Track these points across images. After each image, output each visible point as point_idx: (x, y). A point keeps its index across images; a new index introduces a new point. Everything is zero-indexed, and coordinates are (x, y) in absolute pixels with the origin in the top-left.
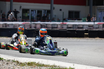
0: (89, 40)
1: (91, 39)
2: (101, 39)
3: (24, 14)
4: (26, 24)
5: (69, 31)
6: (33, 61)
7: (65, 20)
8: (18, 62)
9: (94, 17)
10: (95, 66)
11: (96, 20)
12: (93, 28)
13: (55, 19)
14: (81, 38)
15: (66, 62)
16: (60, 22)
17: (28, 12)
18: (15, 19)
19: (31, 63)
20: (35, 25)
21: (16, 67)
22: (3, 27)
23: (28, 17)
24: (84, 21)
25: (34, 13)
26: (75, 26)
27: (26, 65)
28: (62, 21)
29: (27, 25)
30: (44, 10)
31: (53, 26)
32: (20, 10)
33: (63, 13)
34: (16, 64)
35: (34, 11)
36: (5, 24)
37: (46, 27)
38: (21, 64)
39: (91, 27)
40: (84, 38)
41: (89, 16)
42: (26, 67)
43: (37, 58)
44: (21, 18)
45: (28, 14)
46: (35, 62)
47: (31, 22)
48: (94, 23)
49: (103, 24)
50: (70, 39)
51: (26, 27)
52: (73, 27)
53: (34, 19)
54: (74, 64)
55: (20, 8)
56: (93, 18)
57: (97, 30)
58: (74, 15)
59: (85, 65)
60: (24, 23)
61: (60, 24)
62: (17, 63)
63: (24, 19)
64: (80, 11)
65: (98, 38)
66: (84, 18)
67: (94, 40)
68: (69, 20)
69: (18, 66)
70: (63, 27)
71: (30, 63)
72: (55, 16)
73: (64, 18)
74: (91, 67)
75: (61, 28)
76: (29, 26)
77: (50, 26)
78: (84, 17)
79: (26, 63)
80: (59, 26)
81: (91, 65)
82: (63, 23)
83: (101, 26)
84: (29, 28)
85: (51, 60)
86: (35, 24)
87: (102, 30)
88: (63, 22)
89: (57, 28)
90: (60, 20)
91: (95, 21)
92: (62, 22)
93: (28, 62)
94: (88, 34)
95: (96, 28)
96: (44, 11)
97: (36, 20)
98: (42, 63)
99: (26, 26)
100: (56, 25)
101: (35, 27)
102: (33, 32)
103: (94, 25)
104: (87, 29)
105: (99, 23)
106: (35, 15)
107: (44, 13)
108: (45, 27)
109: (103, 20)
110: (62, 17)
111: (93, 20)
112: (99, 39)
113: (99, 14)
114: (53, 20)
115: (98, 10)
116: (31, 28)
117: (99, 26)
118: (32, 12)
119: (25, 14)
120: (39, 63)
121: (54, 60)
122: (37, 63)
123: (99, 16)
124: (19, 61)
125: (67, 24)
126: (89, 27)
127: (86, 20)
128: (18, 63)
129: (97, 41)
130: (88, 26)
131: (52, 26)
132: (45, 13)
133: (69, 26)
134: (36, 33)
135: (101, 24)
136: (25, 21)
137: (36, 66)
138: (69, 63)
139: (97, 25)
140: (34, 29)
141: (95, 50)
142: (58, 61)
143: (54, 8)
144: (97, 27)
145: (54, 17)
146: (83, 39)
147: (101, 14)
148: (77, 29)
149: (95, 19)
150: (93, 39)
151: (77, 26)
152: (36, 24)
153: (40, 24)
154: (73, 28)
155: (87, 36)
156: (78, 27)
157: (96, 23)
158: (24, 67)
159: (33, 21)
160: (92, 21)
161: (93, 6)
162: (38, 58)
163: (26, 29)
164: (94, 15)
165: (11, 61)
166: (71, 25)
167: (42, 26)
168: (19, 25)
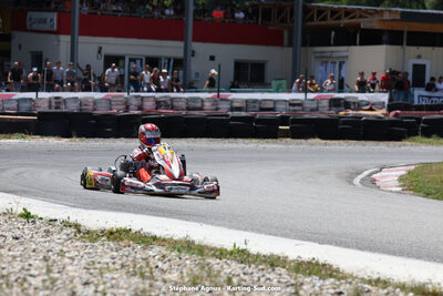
0: (291, 144)
1: (297, 144)
2: (324, 141)
5: (234, 118)
6: (123, 226)
12: (304, 110)
14: (270, 140)
17: (121, 63)
19: (118, 231)
20: (140, 102)
22: (50, 107)
24: (277, 91)
26: (253, 104)
27: (103, 239)
29: (116, 101)
30: (166, 58)
31: (192, 104)
32: (98, 58)
35: (138, 62)
36: (57, 98)
37: (170, 106)
38: (87, 236)
39: (296, 108)
40: (278, 141)
42: (103, 244)
45: (122, 70)
46: (130, 230)
48: (306, 96)
49: (329, 98)
50: (237, 143)
51: (113, 107)
52: (247, 106)
55: (99, 52)
57: (315, 115)
58: (249, 72)
60: (107, 96)
61: (209, 99)
62: (75, 230)
64: (266, 61)
65: (318, 140)
66: (278, 82)
67: (304, 146)
69: (78, 243)
70: (219, 106)
71: (115, 230)
72: (197, 74)
75: (213, 109)
76: (123, 105)
77: (183, 105)
78: (276, 79)
79: (102, 232)
80: (207, 105)
82: (218, 96)
83: (325, 103)
84: (124, 112)
86: (139, 98)
87: (327, 117)
88: (218, 92)
89: (201, 109)
92: (215, 92)
93: (108, 227)
94: (288, 127)
95: (312, 110)
98: (150, 231)
99: (113, 103)
100: (200, 100)
101: (140, 108)
103: (305, 102)
105: (318, 96)
107: (166, 65)
108: (168, 106)
112: (320, 144)
113: (320, 71)
114: (190, 87)
115: (316, 57)
116: (127, 109)
117: (318, 103)
120: (142, 232)
122: (136, 232)
125: (230, 98)
126: (292, 108)
128: (79, 231)
129: (314, 148)
130: (288, 104)
131: (187, 104)
132: (168, 66)
133: (236, 105)
135: (324, 99)
137: (131, 243)
139: (313, 100)
140: (136, 112)
143: (193, 54)
144: (314, 106)
145: (193, 77)
146: (274, 143)
147: (326, 69)
148: (259, 114)
150: (303, 141)
151: (257, 105)
152: (142, 98)
153: (153, 97)
154: (246, 112)
155: (285, 135)
156: (261, 106)
157: (311, 96)
161: (303, 49)
163: (115, 111)
165: (58, 223)
166: (242, 101)
167: (158, 103)
168: (95, 102)
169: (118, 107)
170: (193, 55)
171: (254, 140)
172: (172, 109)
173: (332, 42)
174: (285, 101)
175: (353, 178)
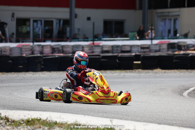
0: (142, 73)
1: (146, 73)
2: (164, 71)
3: (20, 28)
4: (24, 47)
5: (104, 57)
6: (36, 117)
7: (97, 38)
8: (7, 119)
9: (152, 30)
10: (152, 123)
11: (155, 37)
12: (150, 51)
13: (78, 37)
14: (128, 71)
15: (99, 116)
16: (87, 41)
17: (27, 24)
18: (4, 37)
19: (32, 120)
20: (41, 49)
21: (3, 128)
23: (28, 33)
24: (132, 39)
25: (39, 25)
26: (117, 48)
27: (23, 125)
28: (92, 39)
29: (25, 49)
30: (58, 19)
32: (12, 20)
33: (94, 23)
34: (3, 124)
35: (39, 22)
37: (62, 51)
38: (13, 123)
39: (145, 50)
40: (134, 71)
41: (142, 29)
42: (24, 128)
43: (44, 111)
44: (15, 36)
45: (28, 28)
46: (40, 119)
47: (33, 42)
48: (152, 42)
49: (168, 43)
50: (106, 73)
51: (23, 53)
52: (112, 50)
53: (39, 37)
54: (112, 119)
55: (13, 16)
56: (149, 33)
57: (157, 54)
58: (114, 27)
59: (133, 122)
60: (19, 45)
61: (87, 46)
62: (6, 121)
63: (20, 37)
64: (125, 20)
65: (159, 70)
66: (133, 34)
67: (151, 74)
68: (104, 37)
69: (8, 127)
70: (94, 50)
71: (30, 119)
72: (79, 30)
73: (95, 33)
74: (144, 125)
75: (90, 53)
76: (30, 51)
77: (70, 50)
78: (132, 32)
79: (23, 121)
80: (86, 49)
81: (144, 121)
82: (93, 43)
83: (165, 46)
84: (31, 54)
85: (71, 114)
86: (41, 47)
87: (166, 55)
88: (93, 41)
90: (87, 38)
91: (153, 37)
92: (91, 41)
93: (26, 118)
94: (139, 62)
95: (156, 51)
96: (58, 22)
97: (43, 39)
98: (52, 120)
99: (23, 50)
100: (81, 47)
101: (41, 53)
102: (37, 61)
103: (151, 46)
104: (138, 54)
105: (160, 42)
106: (41, 30)
107: (58, 24)
108: (60, 51)
109: (168, 36)
110: (92, 31)
111: (150, 37)
112: (161, 72)
113: (161, 25)
114: (74, 38)
115: (158, 16)
116: (33, 53)
117: (160, 47)
118: (35, 24)
119: (23, 28)
120: (48, 120)
121: (77, 114)
122: (44, 121)
123: (160, 28)
124: (10, 118)
125: (101, 44)
126: (142, 50)
127: (136, 37)
128: (8, 121)
129: (157, 75)
130: (140, 47)
131: (72, 49)
132: (60, 25)
133: (105, 49)
134: (43, 63)
135: (164, 44)
136: (23, 42)
137: (41, 126)
138: (105, 117)
139: (156, 45)
140: (39, 55)
141: (154, 92)
142: (84, 114)
144: (157, 48)
145: (76, 32)
146: (130, 72)
147: (165, 24)
148: (120, 55)
149: (154, 35)
150: (150, 71)
151: (119, 49)
152: (43, 46)
153: (50, 45)
154: (112, 53)
155: (138, 67)
156: (122, 49)
157: (155, 42)
158: (19, 128)
159: (37, 42)
160: (147, 37)
161: (149, 11)
162: (46, 111)
163: (24, 55)
164: (152, 26)
166: (109, 46)
167: (54, 50)
168: (11, 49)
169: (26, 53)
170: (76, 17)
171: (117, 71)
172: (63, 53)
173: (169, 6)
174: (138, 46)
175: (183, 92)
